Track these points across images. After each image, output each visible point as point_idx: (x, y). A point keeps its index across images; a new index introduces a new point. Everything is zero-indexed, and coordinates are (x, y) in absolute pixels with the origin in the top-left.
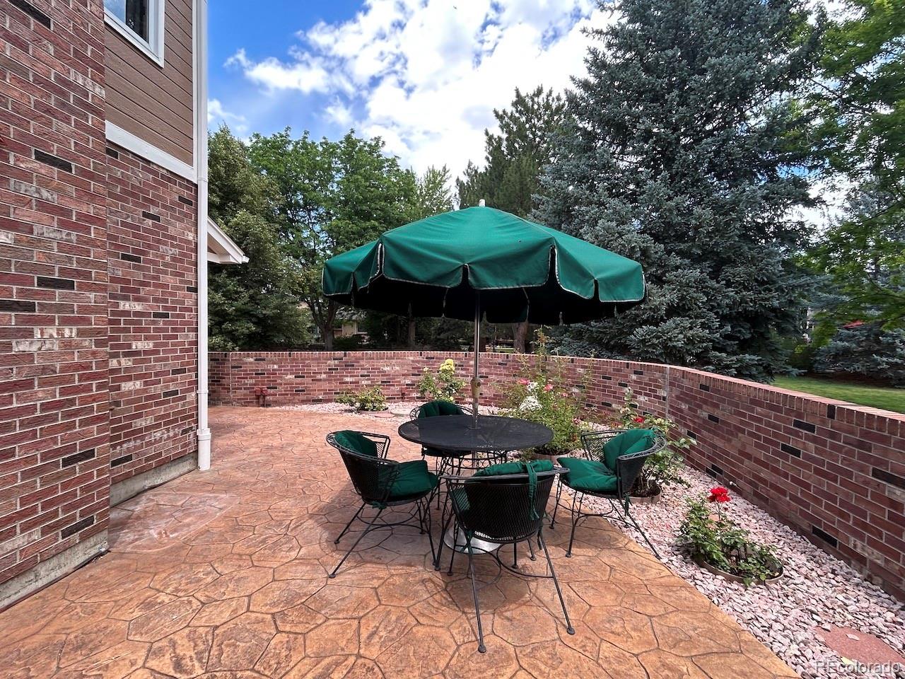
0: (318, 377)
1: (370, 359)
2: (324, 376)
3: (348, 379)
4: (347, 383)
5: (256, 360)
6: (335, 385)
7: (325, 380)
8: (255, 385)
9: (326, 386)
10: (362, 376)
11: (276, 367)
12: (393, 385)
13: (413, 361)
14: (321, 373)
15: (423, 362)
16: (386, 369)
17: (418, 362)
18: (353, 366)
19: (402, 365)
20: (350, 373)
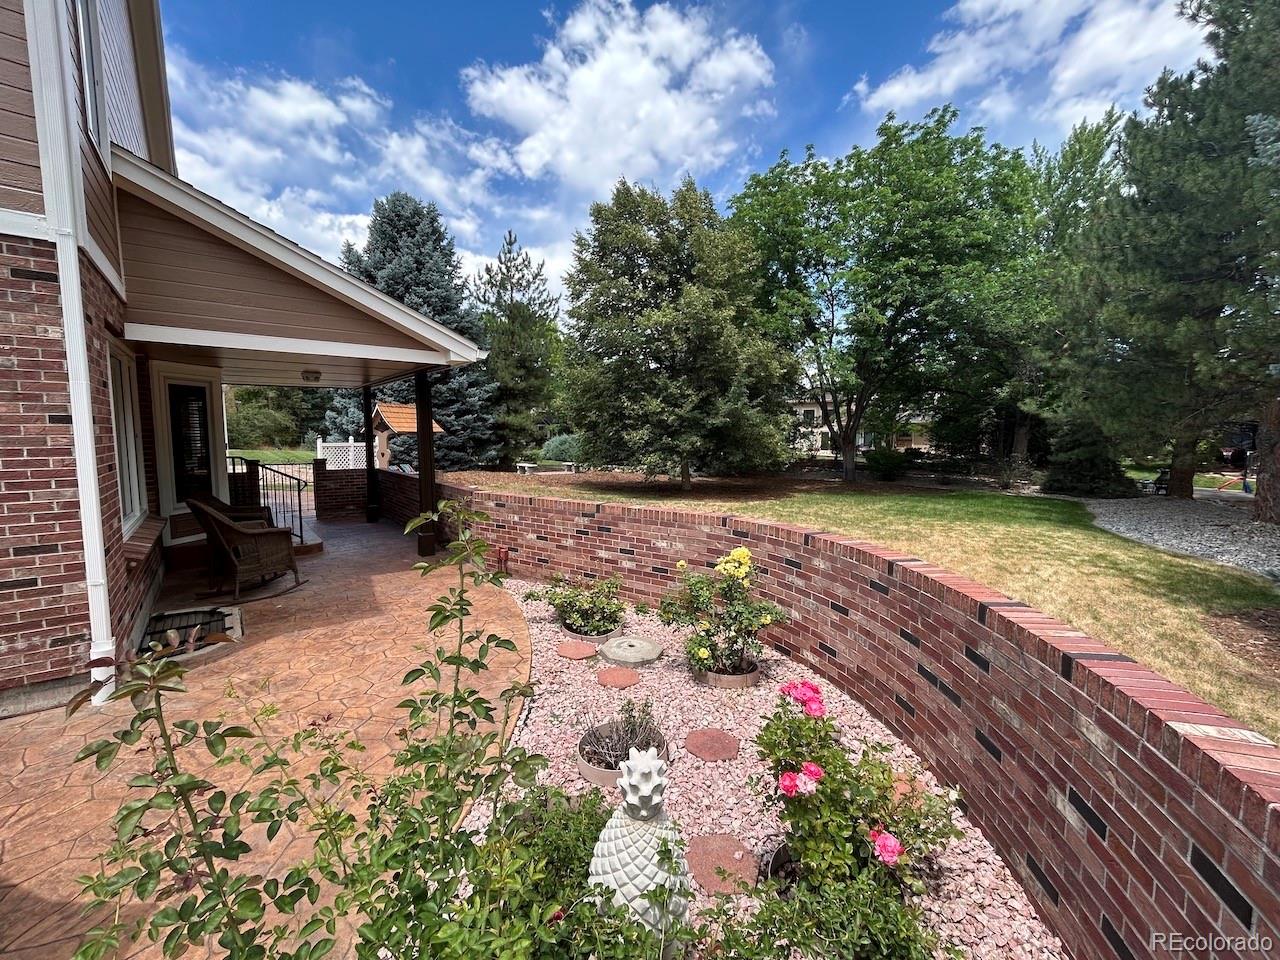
0: (564, 542)
1: (636, 521)
2: (570, 542)
3: (603, 554)
4: (601, 559)
5: (497, 505)
6: (583, 560)
7: (573, 550)
8: (496, 541)
9: (573, 559)
10: (622, 551)
11: (516, 519)
12: (672, 579)
13: (709, 536)
14: (566, 536)
15: (728, 540)
16: (662, 544)
17: (718, 538)
18: (609, 530)
19: (688, 540)
20: (605, 542)
